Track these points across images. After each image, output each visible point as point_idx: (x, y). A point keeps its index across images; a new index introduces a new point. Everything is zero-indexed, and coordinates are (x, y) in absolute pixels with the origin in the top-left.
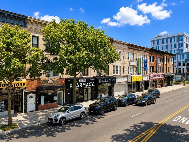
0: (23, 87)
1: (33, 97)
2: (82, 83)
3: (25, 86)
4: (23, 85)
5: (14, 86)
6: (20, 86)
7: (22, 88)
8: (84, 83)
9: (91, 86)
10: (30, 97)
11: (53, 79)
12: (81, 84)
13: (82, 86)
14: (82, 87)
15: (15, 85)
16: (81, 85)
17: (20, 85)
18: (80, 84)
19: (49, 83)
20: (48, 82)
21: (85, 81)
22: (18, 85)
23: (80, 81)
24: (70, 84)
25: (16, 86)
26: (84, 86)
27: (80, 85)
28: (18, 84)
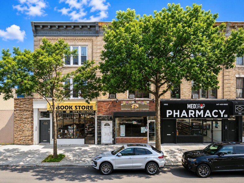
0: (90, 110)
1: (109, 125)
2: (195, 110)
3: (93, 109)
4: (91, 108)
5: (79, 109)
6: (87, 109)
7: (89, 112)
8: (200, 110)
9: (217, 116)
10: (105, 125)
11: (139, 102)
12: (192, 112)
13: (195, 115)
14: (193, 116)
15: (81, 107)
16: (192, 114)
17: (87, 107)
18: (190, 111)
19: (133, 107)
20: (131, 106)
21: (201, 107)
22: (83, 108)
23: (189, 106)
24: (168, 111)
25: (81, 109)
26: (199, 116)
27: (190, 114)
28: (85, 107)
